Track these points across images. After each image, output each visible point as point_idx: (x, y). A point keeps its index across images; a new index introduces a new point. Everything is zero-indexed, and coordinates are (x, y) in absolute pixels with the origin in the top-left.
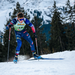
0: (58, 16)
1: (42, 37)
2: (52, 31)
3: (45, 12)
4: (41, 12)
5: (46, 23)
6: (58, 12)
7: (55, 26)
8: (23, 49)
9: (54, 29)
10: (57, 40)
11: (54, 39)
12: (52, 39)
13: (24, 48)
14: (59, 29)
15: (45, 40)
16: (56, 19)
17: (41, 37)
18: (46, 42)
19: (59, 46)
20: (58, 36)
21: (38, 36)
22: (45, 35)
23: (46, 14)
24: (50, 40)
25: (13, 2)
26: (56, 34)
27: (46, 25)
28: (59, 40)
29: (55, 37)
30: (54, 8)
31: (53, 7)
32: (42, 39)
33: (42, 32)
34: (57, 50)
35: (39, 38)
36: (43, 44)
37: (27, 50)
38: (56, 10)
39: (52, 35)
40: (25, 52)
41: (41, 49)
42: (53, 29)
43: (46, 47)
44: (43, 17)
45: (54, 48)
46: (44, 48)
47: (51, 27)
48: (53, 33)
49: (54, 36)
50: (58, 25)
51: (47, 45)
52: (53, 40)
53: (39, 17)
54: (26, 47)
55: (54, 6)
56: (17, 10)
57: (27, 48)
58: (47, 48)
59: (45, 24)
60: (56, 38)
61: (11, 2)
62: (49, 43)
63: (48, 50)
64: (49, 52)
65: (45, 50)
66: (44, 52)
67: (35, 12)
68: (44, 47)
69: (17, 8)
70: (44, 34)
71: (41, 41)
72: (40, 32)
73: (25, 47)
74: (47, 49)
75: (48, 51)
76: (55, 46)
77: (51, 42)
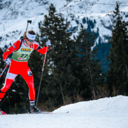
0: (124, 29)
1: (95, 65)
2: (112, 56)
3: (102, 21)
4: (95, 22)
5: (104, 41)
6: (124, 22)
7: (117, 47)
8: (61, 87)
9: (116, 52)
10: (121, 72)
11: (115, 69)
12: (112, 69)
13: (63, 86)
14: (124, 51)
15: (100, 72)
16: (119, 35)
17: (92, 65)
18: (101, 75)
19: (124, 83)
20: (123, 64)
21: (88, 64)
22: (99, 63)
23: (103, 24)
24: (108, 71)
25: (45, 4)
26: (120, 62)
27: (104, 44)
28: (124, 72)
29: (118, 66)
30: (116, 15)
31: (114, 12)
32: (94, 70)
33: (94, 56)
34: (120, 89)
35: (89, 68)
36: (97, 79)
37: (68, 89)
38: (119, 18)
39: (113, 62)
40: (64, 92)
41: (93, 87)
42: (114, 52)
43: (101, 83)
44: (98, 29)
45: (116, 85)
46: (97, 86)
47: (111, 48)
48: (115, 60)
49: (116, 65)
50: (123, 46)
51: (104, 80)
52: (114, 72)
53: (92, 30)
54: (66, 83)
55: (116, 11)
56: (50, 17)
57: (67, 85)
58: (102, 86)
59: (101, 42)
60: (120, 69)
61: (41, 4)
62: (107, 78)
63: (105, 89)
64: (107, 92)
65: (100, 88)
66: (97, 92)
67: (84, 20)
68: (98, 84)
69: (49, 15)
70: (98, 61)
71: (92, 73)
72: (90, 57)
73: (64, 83)
74: (103, 88)
75: (105, 91)
76: (117, 82)
77: (111, 75)
